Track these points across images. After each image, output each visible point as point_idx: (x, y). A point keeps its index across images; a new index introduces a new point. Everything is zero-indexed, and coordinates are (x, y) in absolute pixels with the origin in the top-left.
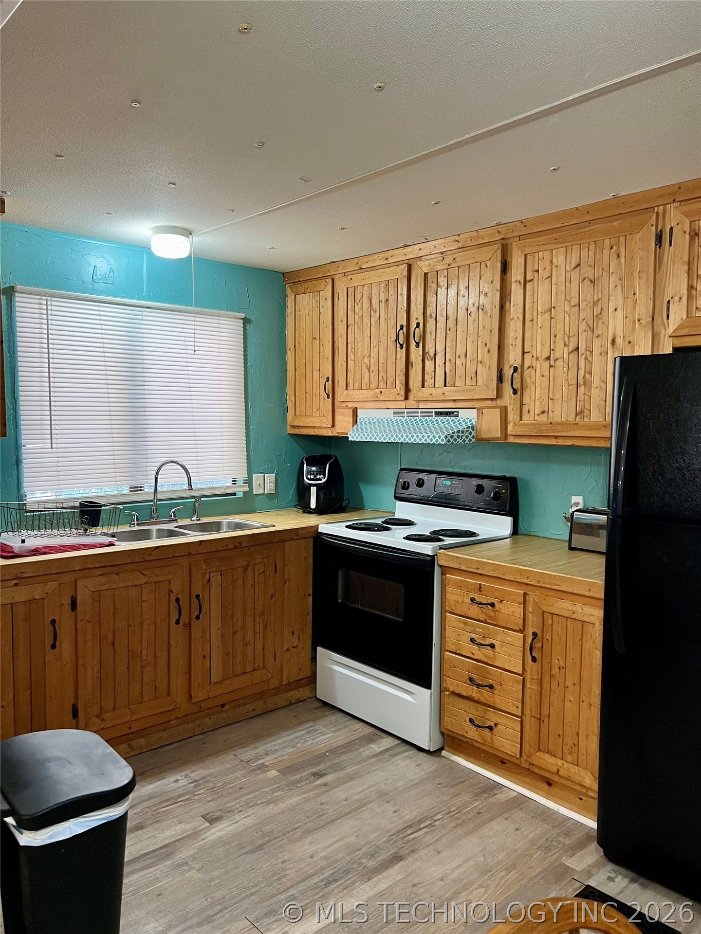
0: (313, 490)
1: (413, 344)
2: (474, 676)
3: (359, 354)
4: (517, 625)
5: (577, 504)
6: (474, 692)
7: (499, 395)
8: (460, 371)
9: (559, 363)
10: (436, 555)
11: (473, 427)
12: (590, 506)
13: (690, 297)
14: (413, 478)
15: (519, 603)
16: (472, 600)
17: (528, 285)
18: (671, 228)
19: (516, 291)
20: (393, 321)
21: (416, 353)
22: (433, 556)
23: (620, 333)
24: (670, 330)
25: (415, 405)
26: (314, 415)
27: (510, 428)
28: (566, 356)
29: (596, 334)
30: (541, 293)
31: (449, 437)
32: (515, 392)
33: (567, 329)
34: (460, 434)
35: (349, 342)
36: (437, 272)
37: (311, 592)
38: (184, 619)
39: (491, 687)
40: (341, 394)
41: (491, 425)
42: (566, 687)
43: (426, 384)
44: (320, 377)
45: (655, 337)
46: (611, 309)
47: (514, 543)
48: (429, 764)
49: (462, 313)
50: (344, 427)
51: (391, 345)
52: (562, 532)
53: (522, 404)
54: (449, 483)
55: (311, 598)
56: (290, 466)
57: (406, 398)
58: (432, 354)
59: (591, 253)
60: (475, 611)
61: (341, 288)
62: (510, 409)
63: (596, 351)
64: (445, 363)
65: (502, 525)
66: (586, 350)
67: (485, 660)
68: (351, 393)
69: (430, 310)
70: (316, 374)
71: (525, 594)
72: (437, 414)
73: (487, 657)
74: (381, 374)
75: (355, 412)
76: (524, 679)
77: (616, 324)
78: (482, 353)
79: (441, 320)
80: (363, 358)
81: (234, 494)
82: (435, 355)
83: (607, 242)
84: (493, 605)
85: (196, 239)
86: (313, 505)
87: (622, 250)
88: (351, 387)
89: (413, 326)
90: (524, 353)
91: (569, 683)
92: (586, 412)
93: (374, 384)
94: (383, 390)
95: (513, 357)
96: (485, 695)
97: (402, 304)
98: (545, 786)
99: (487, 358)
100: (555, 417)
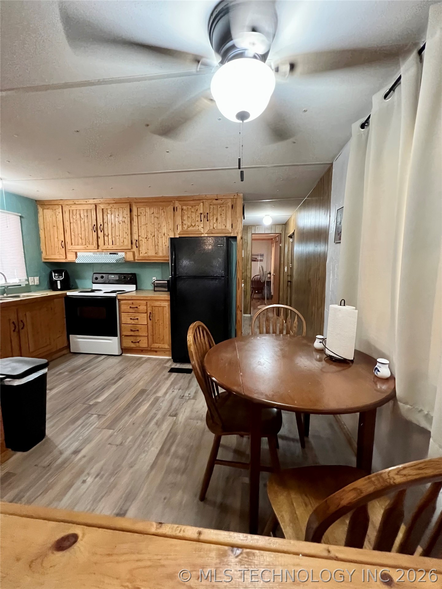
0: (59, 282)
1: (99, 231)
2: (132, 329)
3: (77, 233)
4: (145, 311)
5: (154, 279)
6: (132, 333)
7: (132, 248)
8: (118, 240)
9: (149, 239)
10: (117, 296)
11: (124, 258)
12: (158, 279)
13: (182, 225)
14: (99, 276)
15: (145, 305)
16: (130, 307)
17: (139, 217)
18: (177, 207)
19: (135, 219)
20: (90, 223)
21: (101, 234)
22: (116, 297)
23: (166, 232)
24: (178, 233)
25: (101, 251)
26: (56, 254)
27: (136, 258)
28: (151, 238)
29: (159, 232)
30: (143, 219)
31: (117, 261)
32: (137, 247)
33: (151, 230)
34: (120, 260)
35: (71, 228)
36: (107, 209)
37: (65, 316)
38: (17, 330)
39: (138, 330)
40: (69, 247)
41: (130, 257)
42: (160, 325)
43: (105, 244)
44: (58, 241)
45: (175, 234)
46: (163, 226)
47: (137, 292)
48: (119, 358)
49: (117, 223)
50: (71, 258)
51: (90, 231)
52: (152, 288)
53: (139, 251)
54: (113, 276)
55: (65, 319)
56: (45, 274)
57: (98, 248)
58: (107, 235)
59: (157, 211)
60: (131, 310)
61: (66, 209)
62: (135, 252)
63: (160, 236)
64: (112, 238)
65: (132, 287)
66: (157, 236)
67: (135, 323)
68: (73, 246)
69: (105, 220)
70: (56, 239)
71: (147, 302)
72: (110, 254)
73: (136, 322)
74: (87, 240)
75: (76, 253)
76: (148, 326)
77: (164, 230)
78: (125, 235)
79: (110, 224)
80: (78, 235)
81: (20, 285)
82: (108, 235)
83: (161, 208)
84: (137, 307)
85: (4, 182)
86: (59, 287)
87: (165, 211)
88: (73, 244)
89: (99, 226)
90: (139, 236)
91: (160, 324)
92: (158, 253)
93: (84, 243)
94: (88, 246)
95: (135, 237)
96: (136, 333)
97: (94, 218)
98: (155, 353)
99: (127, 237)
100: (150, 254)
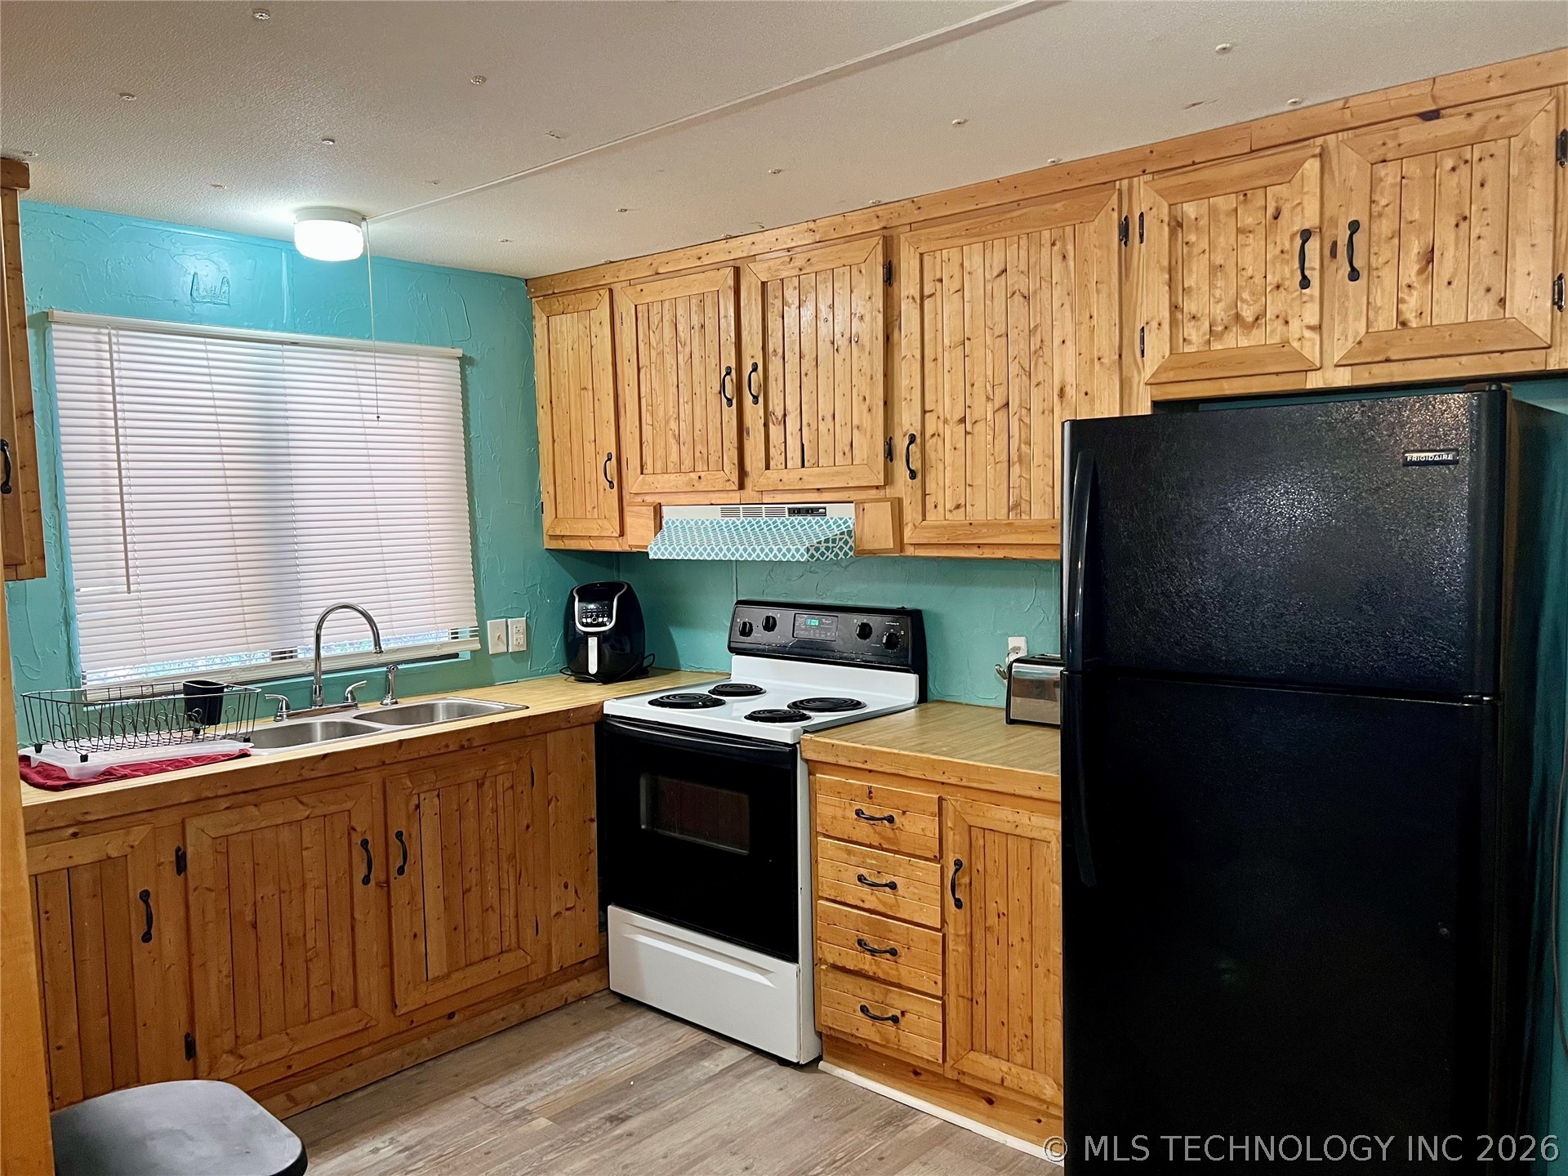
0: (593, 643)
1: (748, 399)
2: (866, 937)
3: (661, 413)
4: (930, 849)
5: (1016, 649)
6: (866, 963)
7: (889, 479)
8: (825, 442)
9: (980, 427)
10: (799, 743)
11: (849, 532)
12: (1037, 652)
13: (1173, 323)
14: (757, 616)
15: (932, 814)
16: (859, 813)
17: (926, 302)
18: (1142, 215)
19: (908, 313)
20: (714, 361)
21: (754, 414)
22: (794, 745)
23: (1071, 379)
24: (1147, 374)
25: (756, 498)
26: (589, 516)
27: (908, 535)
28: (990, 416)
29: (1034, 381)
30: (947, 315)
31: (812, 551)
32: (913, 474)
33: (990, 373)
34: (830, 545)
35: (642, 395)
36: (782, 280)
37: (594, 815)
38: (378, 874)
39: (893, 952)
40: (634, 482)
41: (878, 532)
42: (1010, 946)
43: (772, 463)
44: (597, 453)
45: (1124, 385)
46: (1057, 341)
47: (922, 716)
48: (799, 1085)
49: (824, 348)
50: (639, 536)
51: (713, 400)
52: (996, 694)
53: (924, 495)
54: (815, 622)
55: (595, 825)
56: (552, 606)
57: (742, 486)
58: (780, 414)
59: (1023, 253)
60: (863, 831)
61: (625, 306)
62: (906, 503)
63: (1036, 407)
64: (801, 430)
65: (900, 687)
66: (1021, 406)
67: (881, 909)
68: (649, 479)
69: (774, 342)
70: (589, 448)
71: (940, 799)
72: (792, 512)
73: (884, 904)
74: (699, 448)
75: (658, 511)
76: (944, 936)
77: (1064, 365)
78: (860, 414)
79: (792, 359)
80: (667, 422)
81: (456, 656)
82: (785, 415)
83: (1046, 234)
84: (891, 820)
85: (374, 228)
86: (593, 668)
87: (1070, 247)
88: (649, 469)
89: (747, 368)
90: (924, 412)
91: (1015, 939)
92: (1024, 506)
93: (687, 464)
94: (703, 474)
95: (907, 419)
96: (883, 967)
97: (728, 332)
98: (983, 1105)
99: (866, 422)
100: (977, 513)
